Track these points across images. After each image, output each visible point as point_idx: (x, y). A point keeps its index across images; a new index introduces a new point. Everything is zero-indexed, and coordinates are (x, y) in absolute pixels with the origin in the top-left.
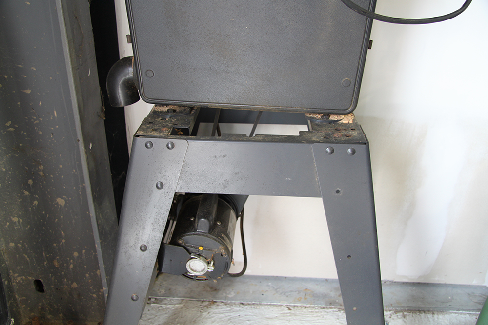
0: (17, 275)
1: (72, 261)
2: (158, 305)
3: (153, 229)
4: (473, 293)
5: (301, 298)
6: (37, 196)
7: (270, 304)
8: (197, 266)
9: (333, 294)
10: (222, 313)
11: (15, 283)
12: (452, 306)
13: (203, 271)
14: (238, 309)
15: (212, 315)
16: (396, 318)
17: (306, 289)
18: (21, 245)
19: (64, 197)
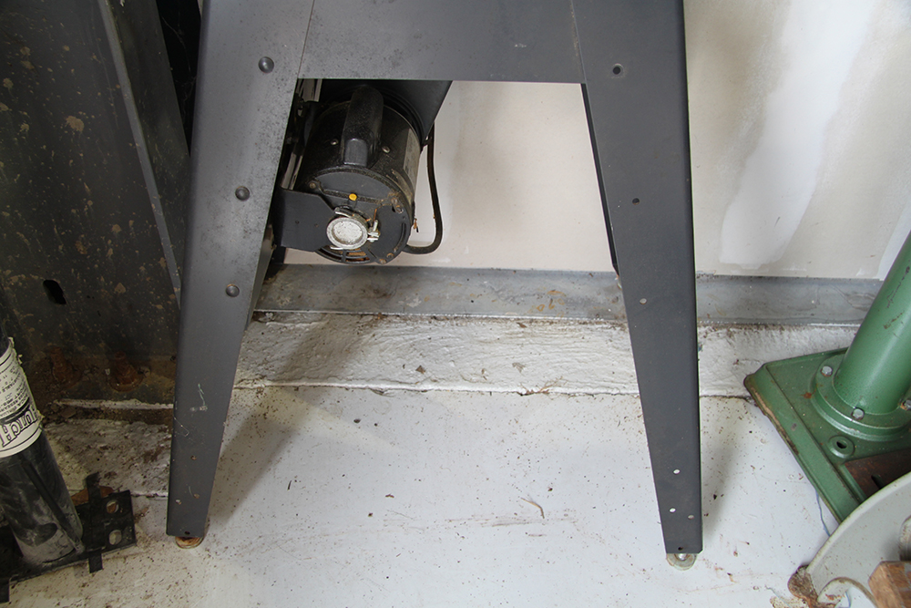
0: (9, 272)
1: (110, 242)
2: (279, 324)
3: (259, 154)
4: (856, 293)
5: (543, 306)
6: (26, 113)
7: (486, 318)
8: (348, 232)
9: (601, 299)
10: (398, 335)
11: (8, 288)
12: (815, 317)
13: (358, 241)
14: (427, 327)
15: (380, 340)
16: (715, 337)
17: (553, 291)
18: (8, 214)
19: (81, 113)
